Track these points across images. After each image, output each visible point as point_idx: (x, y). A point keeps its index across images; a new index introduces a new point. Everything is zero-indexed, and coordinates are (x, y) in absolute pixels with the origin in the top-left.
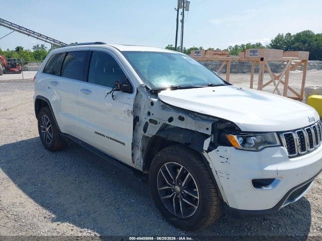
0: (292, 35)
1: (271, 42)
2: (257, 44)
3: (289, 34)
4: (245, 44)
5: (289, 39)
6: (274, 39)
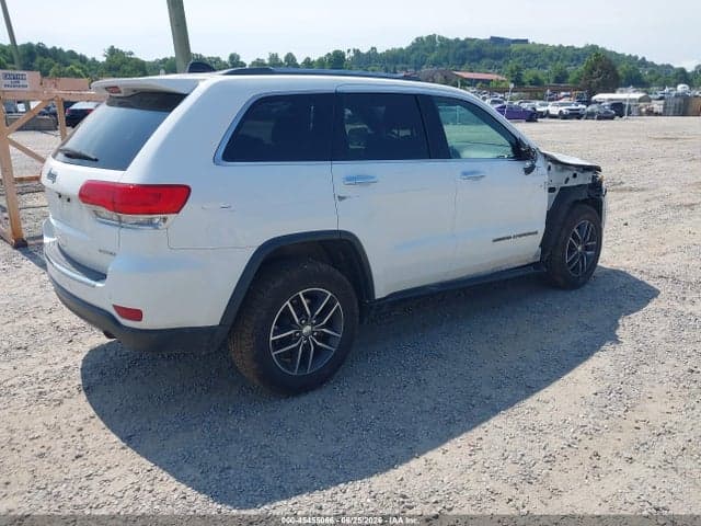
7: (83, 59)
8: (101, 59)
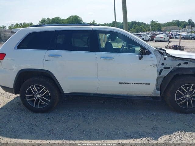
0: (50, 19)
1: (39, 23)
2: (30, 23)
3: (48, 18)
4: (22, 23)
5: (49, 21)
6: (41, 21)
7: (145, 24)
8: (149, 24)
